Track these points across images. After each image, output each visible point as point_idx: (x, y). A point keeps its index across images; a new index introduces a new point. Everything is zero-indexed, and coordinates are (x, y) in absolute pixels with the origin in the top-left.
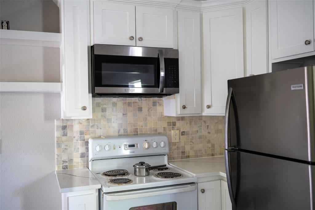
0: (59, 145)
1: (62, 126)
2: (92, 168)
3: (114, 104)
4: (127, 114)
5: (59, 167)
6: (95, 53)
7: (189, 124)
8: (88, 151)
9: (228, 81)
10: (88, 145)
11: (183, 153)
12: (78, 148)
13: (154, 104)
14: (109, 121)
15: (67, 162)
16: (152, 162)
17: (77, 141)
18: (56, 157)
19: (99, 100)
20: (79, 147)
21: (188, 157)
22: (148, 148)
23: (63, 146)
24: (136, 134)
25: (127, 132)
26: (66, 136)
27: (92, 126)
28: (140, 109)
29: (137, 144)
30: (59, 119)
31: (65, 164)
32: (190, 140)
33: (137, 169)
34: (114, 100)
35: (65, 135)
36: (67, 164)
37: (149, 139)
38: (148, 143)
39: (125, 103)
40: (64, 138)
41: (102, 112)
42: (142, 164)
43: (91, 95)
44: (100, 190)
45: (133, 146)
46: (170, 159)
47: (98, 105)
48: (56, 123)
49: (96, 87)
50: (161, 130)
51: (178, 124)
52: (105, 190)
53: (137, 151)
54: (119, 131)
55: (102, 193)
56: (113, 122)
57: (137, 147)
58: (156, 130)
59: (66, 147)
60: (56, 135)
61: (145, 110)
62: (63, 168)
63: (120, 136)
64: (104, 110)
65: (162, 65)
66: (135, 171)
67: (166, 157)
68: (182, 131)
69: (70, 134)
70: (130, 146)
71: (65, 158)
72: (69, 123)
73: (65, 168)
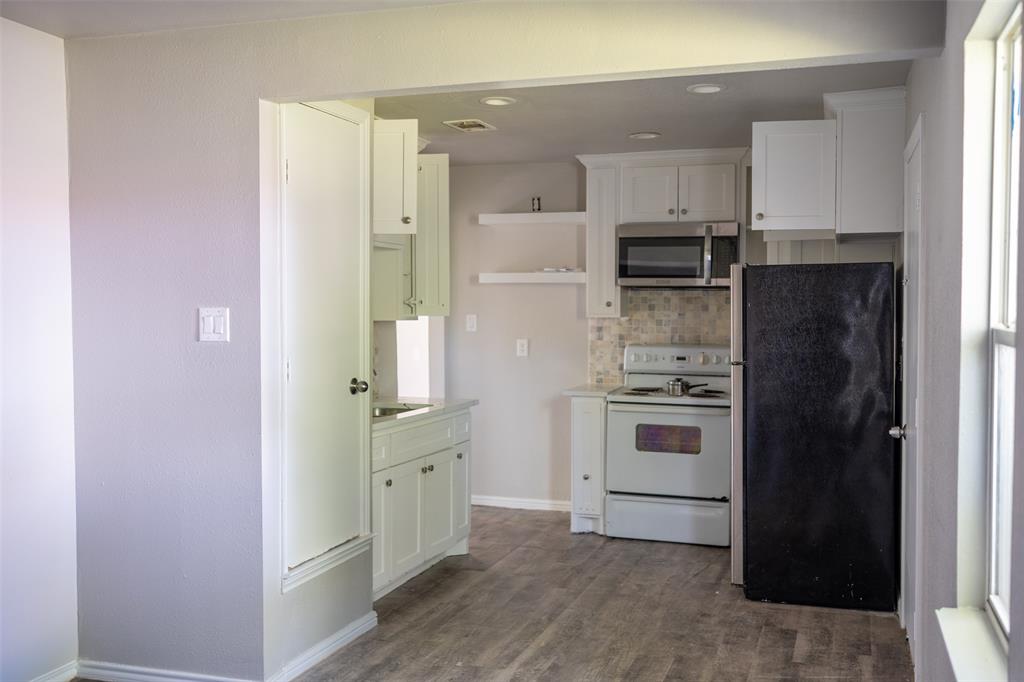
0: (593, 352)
1: (597, 327)
2: (627, 384)
3: (667, 300)
4: (684, 314)
5: (592, 380)
14: (659, 323)
15: (602, 374)
18: (589, 366)
19: (645, 293)
22: (704, 363)
23: (598, 354)
24: (697, 343)
25: (683, 340)
26: (602, 339)
27: (636, 329)
28: (706, 308)
29: (690, 357)
31: (600, 377)
33: (671, 386)
34: (667, 293)
35: (600, 338)
36: (602, 376)
37: (709, 351)
38: (705, 356)
39: (683, 298)
40: (600, 342)
41: (650, 310)
42: (679, 380)
43: (619, 288)
44: (606, 399)
45: (684, 359)
47: (644, 301)
48: (591, 323)
49: (626, 277)
53: (686, 367)
54: (672, 338)
55: (608, 402)
56: (665, 325)
57: (689, 360)
59: (601, 355)
60: (589, 339)
61: (713, 308)
62: (597, 381)
63: (673, 344)
64: (652, 308)
65: (708, 245)
69: (606, 338)
70: (678, 359)
71: (600, 368)
72: (606, 323)
73: (600, 381)
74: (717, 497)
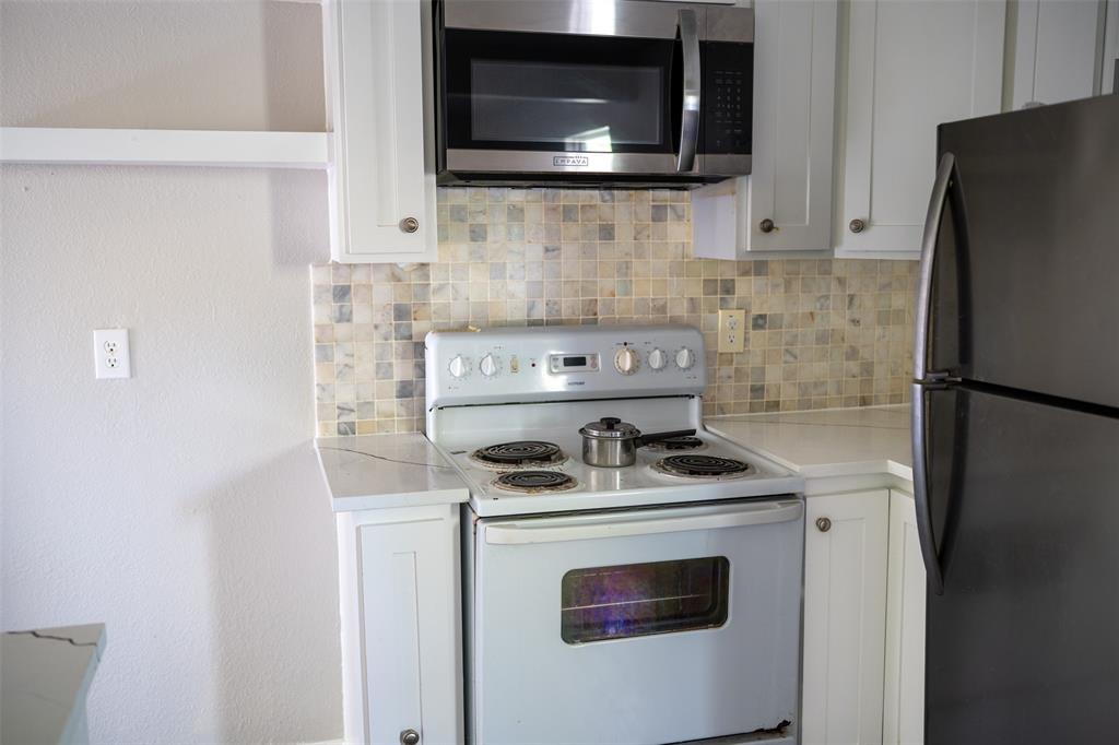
0: (325, 354)
1: (335, 287)
2: (438, 435)
3: (516, 213)
4: (559, 249)
5: (325, 427)
6: (447, 24)
7: (782, 290)
8: (422, 374)
9: (941, 128)
10: (422, 355)
11: (758, 390)
12: (390, 365)
13: (659, 213)
14: (498, 271)
15: (352, 411)
16: (646, 419)
17: (386, 339)
18: (316, 391)
19: (461, 196)
20: (394, 361)
21: (776, 405)
22: (633, 370)
23: (339, 358)
24: (591, 316)
25: (559, 311)
26: (349, 320)
28: (607, 232)
29: (594, 357)
30: (322, 262)
31: (344, 419)
32: (783, 348)
33: (594, 443)
34: (516, 196)
35: (344, 317)
36: (352, 418)
37: (636, 338)
38: (633, 352)
39: (554, 209)
40: (342, 330)
41: (473, 240)
42: (610, 424)
43: (433, 178)
44: (464, 509)
45: (580, 361)
46: (709, 411)
47: (458, 214)
48: (315, 277)
49: (449, 147)
50: (680, 310)
51: (745, 287)
52: (482, 507)
53: (594, 380)
54: (531, 308)
55: (472, 517)
56: (511, 277)
57: (594, 365)
58: (662, 309)
59: (348, 361)
60: (313, 319)
61: (624, 235)
62: (340, 432)
64: (477, 234)
66: (586, 449)
67: (695, 404)
68: (755, 311)
69: (361, 315)
70: (570, 362)
71: (346, 396)
72: (358, 277)
73: (347, 430)
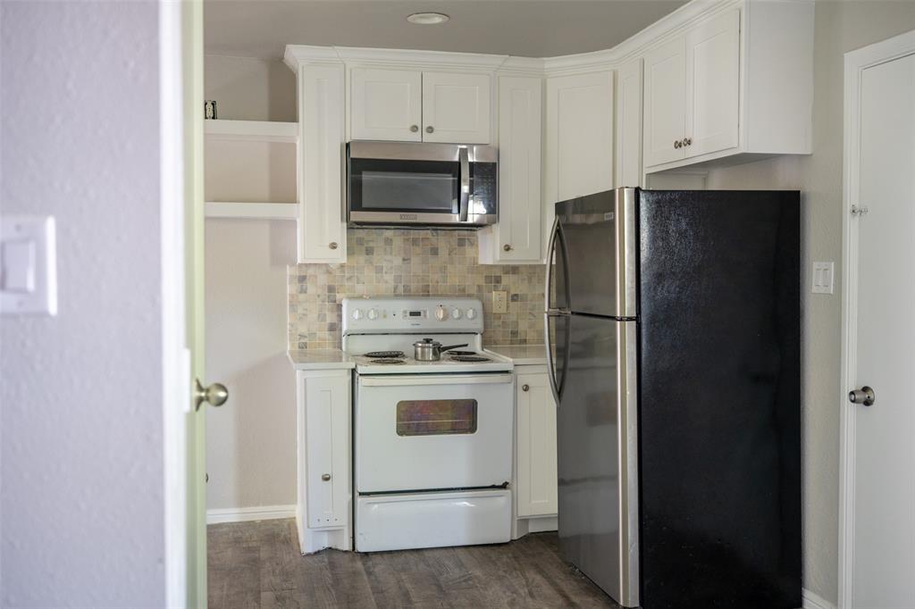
0: (293, 308)
1: (299, 277)
2: (347, 348)
3: (388, 241)
4: (410, 259)
5: (293, 345)
6: (351, 156)
7: (526, 281)
8: (341, 321)
9: (557, 204)
10: (341, 311)
11: (514, 333)
12: (325, 315)
13: (461, 243)
14: (379, 270)
15: (305, 337)
16: (445, 341)
17: (323, 302)
18: (288, 327)
19: (361, 233)
20: (327, 313)
21: (525, 341)
22: (445, 318)
23: (300, 311)
24: (426, 293)
25: (409, 290)
26: (305, 292)
27: (350, 279)
28: (435, 251)
29: (425, 312)
30: (293, 263)
31: (302, 341)
32: (528, 311)
33: (419, 349)
34: (389, 233)
35: (303, 291)
36: (306, 340)
37: (447, 303)
38: (445, 310)
39: (408, 240)
40: (302, 297)
41: (367, 254)
42: (428, 341)
43: (345, 224)
44: (353, 371)
45: (418, 314)
46: (485, 344)
47: (360, 242)
48: (289, 271)
49: (352, 210)
50: (474, 291)
51: (506, 280)
52: (361, 370)
53: (425, 324)
54: (396, 288)
55: (357, 375)
56: (386, 273)
57: (425, 316)
58: (464, 290)
59: (305, 312)
60: (288, 292)
61: (443, 252)
62: (299, 347)
63: (397, 296)
64: (369, 251)
65: (465, 174)
66: (416, 353)
67: (478, 337)
68: (513, 292)
69: (311, 289)
70: (412, 314)
71: (303, 329)
72: (311, 271)
73: (303, 346)
74: (497, 484)
